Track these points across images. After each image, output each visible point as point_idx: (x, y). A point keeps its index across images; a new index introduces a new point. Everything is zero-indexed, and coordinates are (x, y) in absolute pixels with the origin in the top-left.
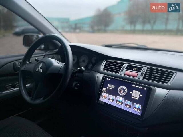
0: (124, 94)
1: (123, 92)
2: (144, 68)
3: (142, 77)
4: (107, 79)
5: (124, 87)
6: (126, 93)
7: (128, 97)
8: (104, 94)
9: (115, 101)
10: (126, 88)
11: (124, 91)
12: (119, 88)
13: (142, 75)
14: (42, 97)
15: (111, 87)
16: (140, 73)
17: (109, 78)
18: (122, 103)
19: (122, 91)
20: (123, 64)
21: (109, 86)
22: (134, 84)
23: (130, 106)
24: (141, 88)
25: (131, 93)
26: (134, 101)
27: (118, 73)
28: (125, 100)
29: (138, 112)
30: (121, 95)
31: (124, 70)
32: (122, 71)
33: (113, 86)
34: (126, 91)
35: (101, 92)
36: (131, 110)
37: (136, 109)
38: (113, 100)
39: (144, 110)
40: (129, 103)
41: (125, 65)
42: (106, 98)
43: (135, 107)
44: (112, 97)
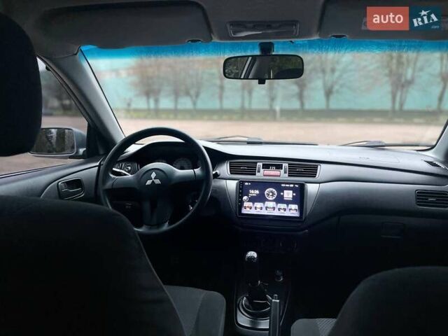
0: (274, 198)
1: (272, 196)
2: (284, 165)
3: (287, 175)
4: (246, 184)
5: (271, 189)
6: (275, 196)
7: (280, 200)
8: (246, 204)
9: (264, 209)
10: (274, 190)
11: (273, 194)
12: (266, 192)
13: (285, 173)
14: (165, 222)
15: (254, 192)
16: (282, 171)
17: (248, 182)
18: (274, 208)
19: (271, 194)
20: (256, 163)
21: (252, 191)
22: (283, 183)
23: (285, 210)
24: (292, 186)
25: (282, 194)
26: (288, 202)
27: (255, 174)
28: (277, 203)
29: (296, 214)
30: (271, 199)
31: (262, 170)
32: (259, 172)
33: (257, 192)
34: (276, 193)
35: (242, 202)
36: (287, 214)
37: (292, 211)
38: (261, 208)
39: (301, 209)
40: (283, 206)
41: (258, 164)
42: (250, 208)
43: (290, 209)
44: (258, 205)
